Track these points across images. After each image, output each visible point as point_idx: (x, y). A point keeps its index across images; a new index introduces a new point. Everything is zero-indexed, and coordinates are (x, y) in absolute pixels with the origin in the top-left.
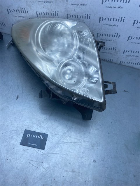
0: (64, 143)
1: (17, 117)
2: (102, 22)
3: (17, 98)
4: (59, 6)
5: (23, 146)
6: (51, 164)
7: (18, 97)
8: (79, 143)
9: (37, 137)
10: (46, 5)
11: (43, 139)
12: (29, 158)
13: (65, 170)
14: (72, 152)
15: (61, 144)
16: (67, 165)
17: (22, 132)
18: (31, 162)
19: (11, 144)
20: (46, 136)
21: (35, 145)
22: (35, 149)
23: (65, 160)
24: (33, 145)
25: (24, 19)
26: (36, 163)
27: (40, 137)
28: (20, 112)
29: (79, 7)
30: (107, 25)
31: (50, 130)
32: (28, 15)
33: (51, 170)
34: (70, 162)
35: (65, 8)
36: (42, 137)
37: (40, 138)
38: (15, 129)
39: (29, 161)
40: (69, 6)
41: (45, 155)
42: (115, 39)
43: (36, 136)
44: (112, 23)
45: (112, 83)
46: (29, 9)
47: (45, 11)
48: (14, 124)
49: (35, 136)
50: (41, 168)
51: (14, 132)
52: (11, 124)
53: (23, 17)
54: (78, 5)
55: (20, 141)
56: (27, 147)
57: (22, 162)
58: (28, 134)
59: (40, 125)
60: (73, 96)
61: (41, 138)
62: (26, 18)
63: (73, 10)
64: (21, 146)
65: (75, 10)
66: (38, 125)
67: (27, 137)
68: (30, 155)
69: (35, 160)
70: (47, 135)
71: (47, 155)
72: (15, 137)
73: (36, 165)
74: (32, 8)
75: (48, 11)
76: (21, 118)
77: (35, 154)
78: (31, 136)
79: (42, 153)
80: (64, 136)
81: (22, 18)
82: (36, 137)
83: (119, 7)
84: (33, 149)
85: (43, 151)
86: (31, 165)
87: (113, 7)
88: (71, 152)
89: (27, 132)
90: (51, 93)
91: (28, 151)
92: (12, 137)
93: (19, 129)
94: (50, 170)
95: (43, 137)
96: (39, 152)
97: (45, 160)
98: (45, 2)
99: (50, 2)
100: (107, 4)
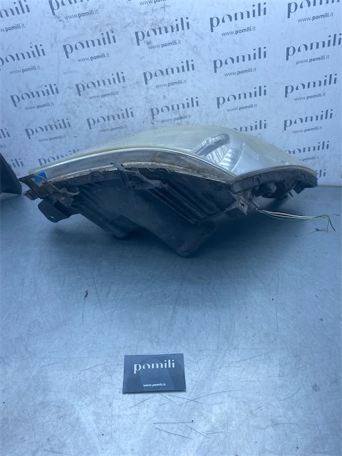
0: (227, 365)
2: (223, 107)
3: (86, 296)
4: (132, 96)
5: (133, 395)
6: (213, 420)
7: (87, 292)
8: (263, 357)
9: (160, 366)
10: (105, 102)
12: (156, 419)
13: (254, 426)
14: (254, 381)
15: (220, 368)
16: (254, 413)
17: (119, 363)
18: (164, 427)
19: (101, 397)
21: (161, 385)
22: (164, 394)
23: (244, 402)
24: (155, 385)
26: (176, 426)
27: (166, 364)
29: (173, 89)
30: (236, 109)
32: (70, 131)
33: (220, 434)
34: (259, 403)
35: (145, 98)
36: (170, 364)
37: (166, 367)
38: (100, 361)
39: (157, 426)
40: (151, 92)
41: (192, 403)
42: (259, 134)
43: (155, 366)
46: (72, 117)
47: (105, 113)
48: (94, 351)
49: (153, 365)
50: (193, 435)
51: (100, 368)
52: (89, 352)
54: (169, 85)
55: (121, 386)
57: (142, 434)
58: (135, 366)
59: (156, 340)
61: (170, 367)
63: (162, 97)
64: (127, 395)
65: (164, 97)
66: (151, 341)
67: (135, 373)
68: (156, 412)
69: (173, 420)
70: (181, 355)
71: (198, 400)
72: (106, 379)
73: (178, 432)
74: (77, 114)
75: (111, 113)
76: (106, 335)
77: (167, 407)
78: (144, 367)
79: (182, 401)
80: (221, 349)
82: (157, 367)
83: (250, 70)
84: (158, 396)
85: (182, 394)
86: (165, 435)
87: (239, 73)
88: (251, 381)
91: (147, 403)
92: (99, 379)
93: (109, 359)
94: (216, 434)
95: (173, 364)
96: (175, 400)
97: (196, 413)
98: (103, 96)
99: (113, 94)
100: (225, 69)
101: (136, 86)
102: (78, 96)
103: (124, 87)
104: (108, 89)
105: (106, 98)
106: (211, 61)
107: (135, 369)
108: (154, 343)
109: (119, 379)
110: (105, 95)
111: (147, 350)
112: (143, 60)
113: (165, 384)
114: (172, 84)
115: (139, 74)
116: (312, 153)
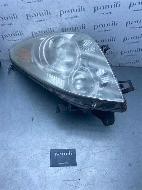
0: (94, 154)
1: (38, 138)
2: (97, 30)
3: (33, 120)
4: (53, 22)
5: (54, 168)
6: (88, 179)
7: (33, 118)
8: (109, 150)
9: (65, 154)
10: (40, 24)
11: (71, 154)
12: (64, 179)
13: (104, 182)
14: (105, 162)
15: (91, 155)
16: (105, 176)
17: (48, 152)
18: (67, 182)
19: (41, 169)
20: (73, 151)
21: (66, 163)
22: (67, 167)
23: (101, 171)
24: (64, 163)
25: (20, 41)
26: (72, 182)
27: (68, 153)
28: (40, 133)
29: (74, 20)
30: (102, 31)
31: (75, 144)
32: (23, 37)
33: (91, 185)
34: (107, 171)
36: (70, 153)
37: (68, 155)
38: (40, 151)
39: (65, 182)
40: (62, 20)
41: (79, 171)
42: (112, 43)
43: (64, 154)
44: (106, 28)
45: (127, 81)
46: (24, 31)
47: (40, 29)
48: (37, 147)
49: (63, 154)
50: (80, 186)
51: (40, 155)
52: (35, 147)
53: (19, 40)
54: (72, 17)
55: (49, 163)
56: (59, 167)
57: (58, 185)
58: (55, 154)
59: (64, 142)
60: (92, 103)
61: (70, 155)
62: (22, 40)
63: (68, 23)
64: (52, 167)
65: (69, 23)
66: (62, 142)
67: (55, 157)
68: (64, 176)
69: (71, 179)
70: (75, 150)
71: (82, 170)
72: (43, 160)
73: (74, 185)
74: (27, 29)
75: (43, 30)
76: (42, 139)
77: (69, 173)
78: (59, 155)
79: (75, 170)
80: (91, 147)
81: (17, 41)
82: (64, 155)
83: (111, 13)
84: (65, 168)
85: (75, 167)
86: (68, 186)
87: (106, 14)
88: (104, 162)
89: (53, 152)
90: (69, 104)
91: (60, 171)
92: (40, 160)
93: (44, 151)
94: (89, 185)
95: (71, 153)
96: (72, 170)
97: (81, 176)
98: (39, 21)
99: (44, 20)
100: (99, 11)
101: (56, 17)
102: (27, 20)
103: (50, 17)
104: (42, 18)
105: (41, 22)
106: (93, 7)
107: (55, 156)
108: (63, 144)
109: (48, 160)
110: (41, 21)
111: (60, 146)
112: (60, 4)
113: (68, 163)
114: (73, 17)
115: (57, 11)
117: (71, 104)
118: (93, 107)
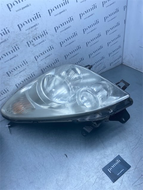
1: (84, 168)
2: (68, 58)
3: (67, 157)
4: (32, 68)
5: (117, 181)
7: (65, 155)
9: (116, 164)
10: (21, 74)
12: (132, 184)
17: (102, 173)
18: (136, 184)
21: (122, 170)
22: (126, 173)
24: (121, 172)
25: (7, 98)
26: (139, 181)
28: (82, 162)
29: (48, 59)
30: (72, 57)
31: (115, 151)
32: (9, 93)
35: (38, 66)
36: (118, 161)
37: (118, 163)
38: (95, 177)
39: (134, 185)
40: (39, 63)
41: (136, 169)
44: (74, 54)
45: (121, 81)
46: (8, 87)
47: (22, 79)
48: (90, 175)
51: (98, 180)
52: (89, 177)
53: (5, 97)
55: (110, 181)
56: (119, 178)
58: (108, 170)
59: (106, 156)
62: (8, 96)
63: (44, 63)
64: (115, 182)
66: (105, 157)
67: (111, 172)
68: (130, 181)
69: (137, 180)
71: (137, 167)
72: (104, 182)
74: (10, 84)
75: (25, 78)
76: (88, 166)
77: (131, 177)
78: (112, 169)
79: (133, 171)
80: (128, 145)
81: (4, 100)
83: (73, 41)
84: (125, 175)
85: (131, 169)
86: (139, 186)
91: (124, 180)
92: (101, 184)
93: (97, 174)
95: (119, 160)
96: (131, 172)
97: (140, 172)
98: (20, 73)
99: (24, 70)
100: (65, 44)
101: (33, 63)
102: (8, 77)
103: (28, 66)
104: (21, 69)
105: (21, 73)
106: (59, 43)
107: (110, 171)
108: (107, 158)
109: (107, 179)
110: (21, 72)
111: (107, 162)
112: (32, 52)
113: (123, 169)
114: (47, 57)
115: (32, 58)
116: (100, 62)
117: (94, 121)
118: (111, 113)
